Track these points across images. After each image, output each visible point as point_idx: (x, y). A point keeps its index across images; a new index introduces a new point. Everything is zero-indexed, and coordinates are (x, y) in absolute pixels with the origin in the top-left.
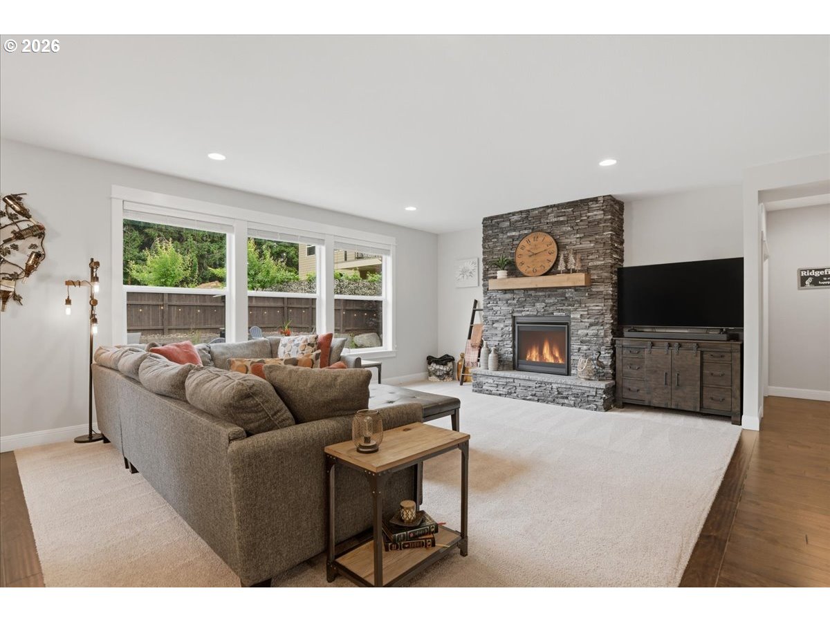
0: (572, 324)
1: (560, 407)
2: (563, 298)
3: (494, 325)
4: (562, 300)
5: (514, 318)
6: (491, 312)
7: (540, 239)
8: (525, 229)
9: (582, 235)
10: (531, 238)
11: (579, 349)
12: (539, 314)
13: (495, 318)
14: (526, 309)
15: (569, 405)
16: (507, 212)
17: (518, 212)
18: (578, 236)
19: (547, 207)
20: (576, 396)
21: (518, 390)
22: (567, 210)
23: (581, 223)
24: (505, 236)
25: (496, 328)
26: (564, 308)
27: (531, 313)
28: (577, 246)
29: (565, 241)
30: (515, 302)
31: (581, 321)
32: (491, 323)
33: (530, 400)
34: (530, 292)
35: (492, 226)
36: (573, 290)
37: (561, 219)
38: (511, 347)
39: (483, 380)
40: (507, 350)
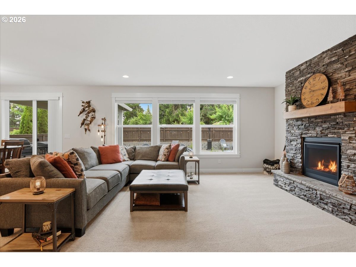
0: (343, 144)
1: (320, 210)
2: (334, 123)
3: (292, 143)
4: (334, 125)
5: (303, 139)
6: (290, 134)
7: (317, 79)
8: (309, 73)
9: (350, 68)
10: (311, 80)
11: (348, 166)
12: (318, 136)
13: (291, 138)
14: (310, 132)
15: (328, 211)
16: (298, 65)
17: (304, 63)
18: (347, 70)
19: (323, 53)
20: (334, 205)
21: (297, 189)
22: (338, 50)
23: (351, 58)
24: (297, 82)
25: (292, 145)
26: (336, 131)
27: (313, 135)
28: (346, 79)
29: (336, 76)
30: (303, 127)
31: (351, 143)
32: (289, 141)
33: (302, 198)
34: (312, 120)
35: (290, 76)
36: (342, 116)
37: (333, 59)
38: (301, 158)
39: (278, 178)
40: (298, 161)
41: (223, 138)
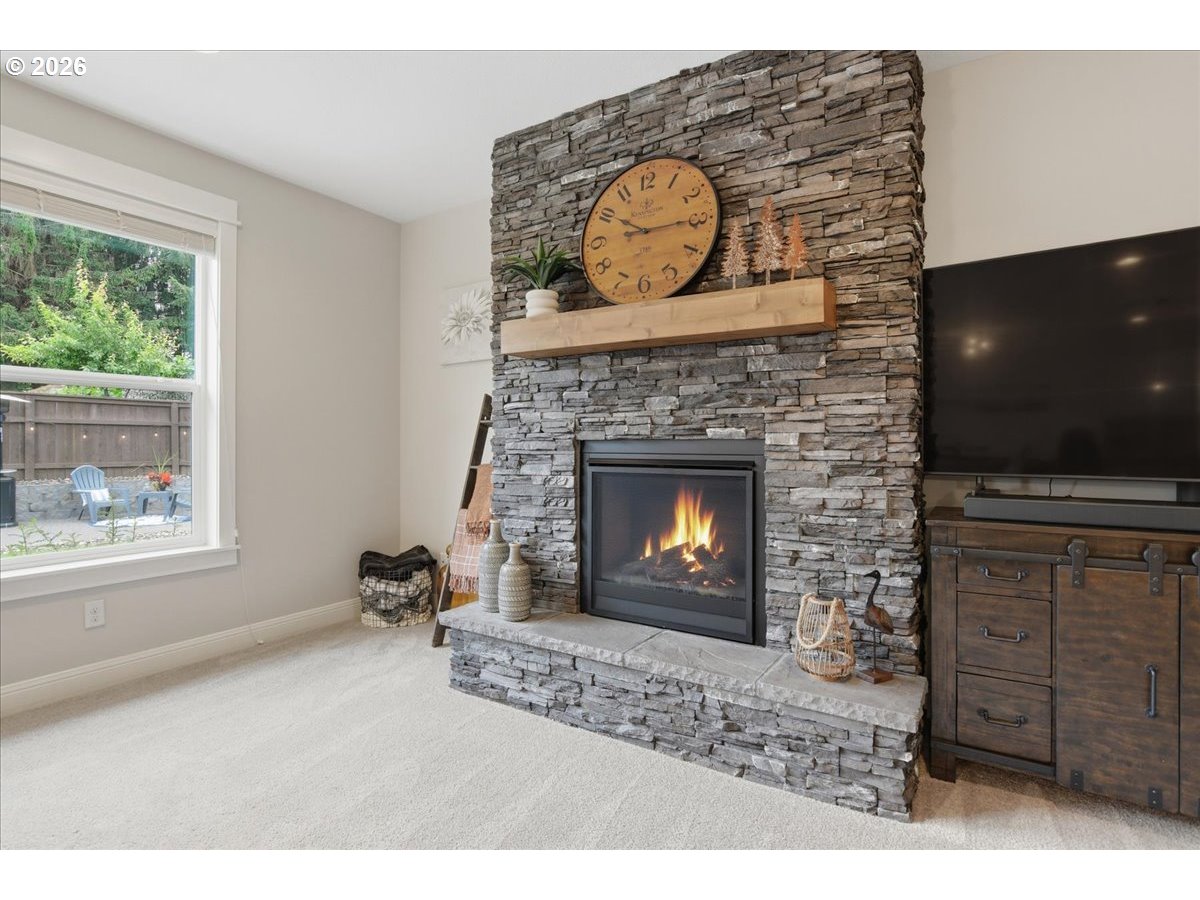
0: (770, 466)
1: (730, 779)
2: (737, 378)
3: (525, 470)
4: (735, 384)
5: (581, 446)
6: (514, 429)
7: (661, 181)
8: (616, 156)
9: (802, 154)
10: (631, 181)
11: (795, 557)
12: (657, 435)
13: (525, 445)
14: (618, 417)
15: (766, 777)
16: (558, 113)
17: (592, 108)
18: (791, 157)
19: (685, 74)
20: (793, 744)
21: (590, 696)
22: (754, 74)
23: (803, 113)
24: (556, 188)
25: (529, 478)
26: (741, 411)
27: (635, 431)
28: (784, 195)
29: (741, 179)
30: (584, 394)
31: (804, 459)
32: (513, 462)
33: (627, 737)
34: (629, 363)
35: (519, 159)
36: (771, 349)
37: (731, 107)
38: (574, 540)
40: (561, 548)
41: (88, 460)
